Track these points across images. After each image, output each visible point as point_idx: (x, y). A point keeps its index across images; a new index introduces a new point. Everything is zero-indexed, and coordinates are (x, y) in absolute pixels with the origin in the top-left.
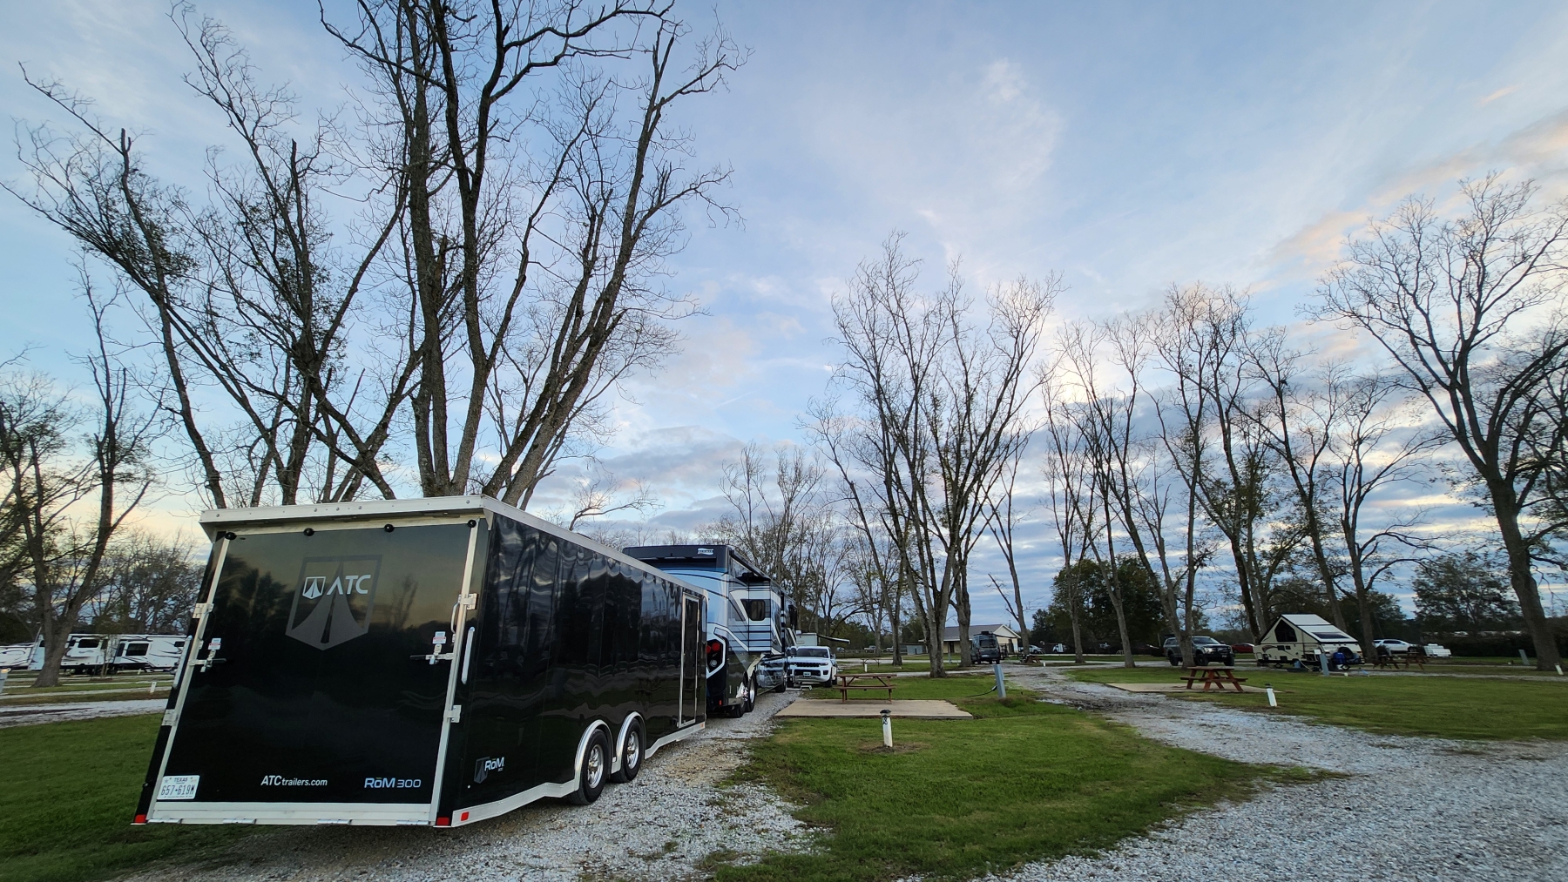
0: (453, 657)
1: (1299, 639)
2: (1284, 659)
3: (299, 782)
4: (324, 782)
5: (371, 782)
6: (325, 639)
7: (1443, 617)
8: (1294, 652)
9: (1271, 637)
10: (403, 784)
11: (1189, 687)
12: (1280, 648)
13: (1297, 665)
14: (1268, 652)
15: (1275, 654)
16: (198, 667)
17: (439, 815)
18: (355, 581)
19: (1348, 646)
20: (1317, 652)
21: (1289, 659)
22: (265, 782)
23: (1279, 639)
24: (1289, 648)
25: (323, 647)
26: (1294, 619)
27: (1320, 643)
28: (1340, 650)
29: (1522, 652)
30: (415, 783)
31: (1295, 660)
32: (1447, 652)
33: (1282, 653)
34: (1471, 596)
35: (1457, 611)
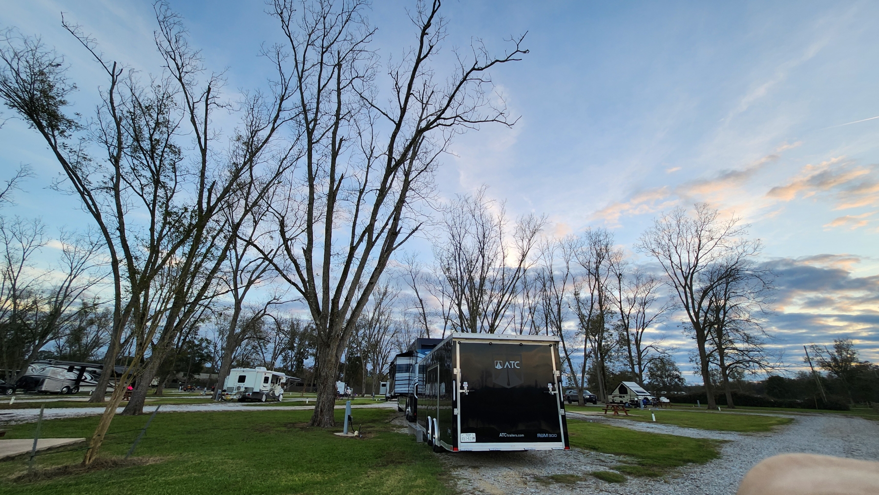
0: (557, 392)
1: (629, 393)
2: (621, 402)
3: (513, 436)
4: (523, 435)
5: (539, 435)
6: (509, 384)
7: (659, 385)
8: (626, 399)
9: (617, 392)
10: (551, 436)
11: (606, 413)
12: (620, 397)
13: (627, 405)
14: (615, 398)
15: (618, 400)
16: (461, 394)
17: (565, 446)
18: (514, 364)
19: (647, 397)
20: (636, 399)
21: (624, 402)
22: (501, 435)
23: (620, 392)
24: (624, 397)
25: (508, 387)
26: (627, 384)
27: (637, 395)
28: (645, 398)
29: (698, 401)
30: (555, 436)
31: (626, 403)
32: (668, 401)
33: (621, 399)
34: (669, 375)
35: (664, 382)
